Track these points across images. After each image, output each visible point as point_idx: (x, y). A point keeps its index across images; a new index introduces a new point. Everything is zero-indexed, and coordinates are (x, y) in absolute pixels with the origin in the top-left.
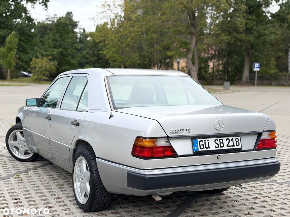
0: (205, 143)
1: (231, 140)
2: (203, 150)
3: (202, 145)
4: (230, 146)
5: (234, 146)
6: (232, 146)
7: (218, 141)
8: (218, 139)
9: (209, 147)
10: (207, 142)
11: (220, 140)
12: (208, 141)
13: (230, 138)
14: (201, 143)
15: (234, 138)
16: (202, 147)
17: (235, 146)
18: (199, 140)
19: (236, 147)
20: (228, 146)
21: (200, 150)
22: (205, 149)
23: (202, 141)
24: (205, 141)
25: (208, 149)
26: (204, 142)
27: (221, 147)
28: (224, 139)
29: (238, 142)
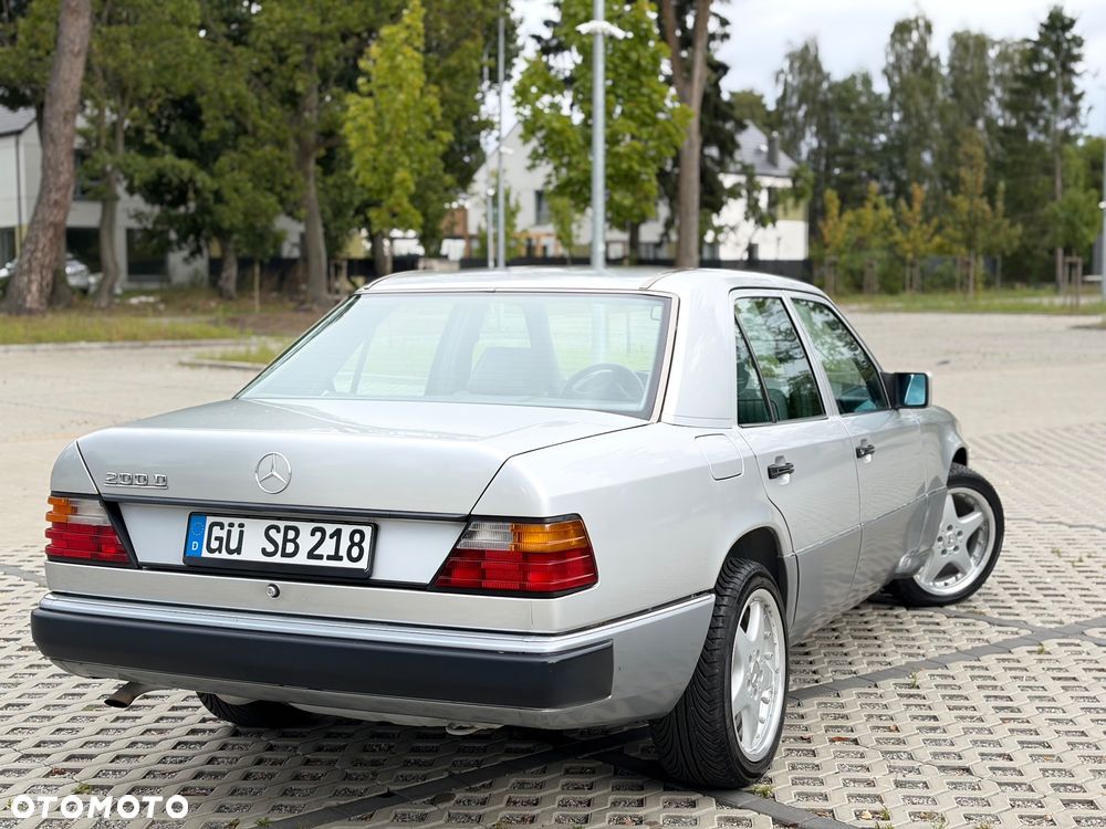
0: (229, 532)
1: (331, 537)
2: (216, 555)
3: (216, 539)
4: (320, 557)
5: (337, 557)
6: (329, 558)
7: (278, 531)
8: (282, 524)
9: (238, 550)
10: (235, 531)
11: (287, 528)
12: (241, 525)
13: (330, 528)
14: (217, 531)
15: (347, 530)
16: (214, 545)
17: (341, 559)
18: (210, 520)
19: (346, 563)
20: (311, 555)
21: (205, 554)
22: (224, 555)
23: (222, 526)
24: (231, 525)
25: (235, 557)
26: (226, 528)
27: (284, 555)
28: (305, 528)
29: (359, 545)
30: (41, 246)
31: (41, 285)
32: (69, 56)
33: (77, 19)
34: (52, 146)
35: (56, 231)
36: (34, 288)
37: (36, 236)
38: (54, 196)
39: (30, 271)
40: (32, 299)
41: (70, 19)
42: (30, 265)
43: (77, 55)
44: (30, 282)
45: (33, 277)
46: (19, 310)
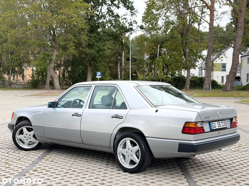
30: (231, 77)
31: (231, 85)
32: (238, 37)
33: (240, 30)
34: (234, 56)
35: (234, 74)
36: (229, 86)
37: (230, 75)
38: (234, 67)
39: (228, 82)
40: (229, 88)
41: (239, 30)
42: (229, 81)
43: (240, 37)
44: (228, 84)
45: (229, 84)
46: (226, 90)
